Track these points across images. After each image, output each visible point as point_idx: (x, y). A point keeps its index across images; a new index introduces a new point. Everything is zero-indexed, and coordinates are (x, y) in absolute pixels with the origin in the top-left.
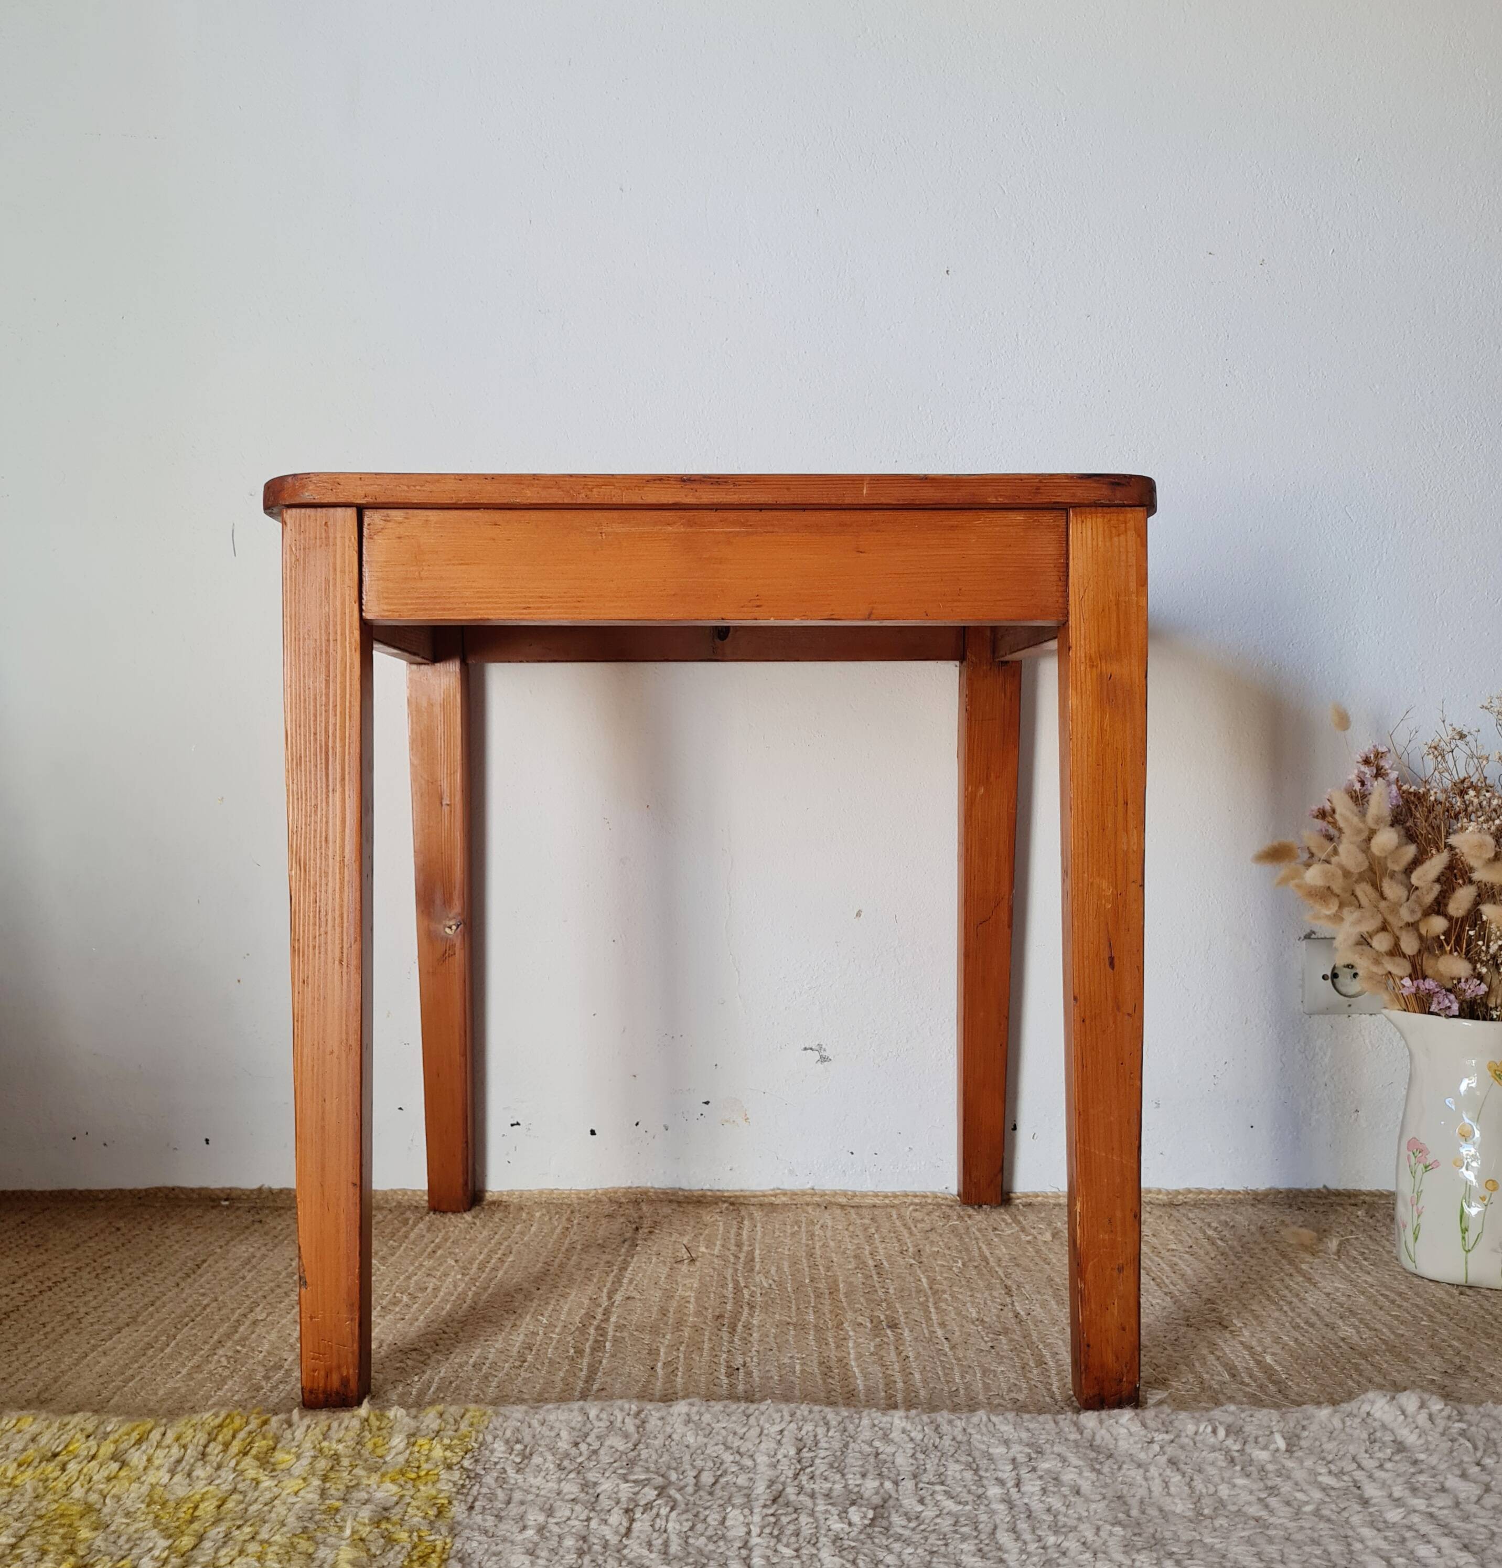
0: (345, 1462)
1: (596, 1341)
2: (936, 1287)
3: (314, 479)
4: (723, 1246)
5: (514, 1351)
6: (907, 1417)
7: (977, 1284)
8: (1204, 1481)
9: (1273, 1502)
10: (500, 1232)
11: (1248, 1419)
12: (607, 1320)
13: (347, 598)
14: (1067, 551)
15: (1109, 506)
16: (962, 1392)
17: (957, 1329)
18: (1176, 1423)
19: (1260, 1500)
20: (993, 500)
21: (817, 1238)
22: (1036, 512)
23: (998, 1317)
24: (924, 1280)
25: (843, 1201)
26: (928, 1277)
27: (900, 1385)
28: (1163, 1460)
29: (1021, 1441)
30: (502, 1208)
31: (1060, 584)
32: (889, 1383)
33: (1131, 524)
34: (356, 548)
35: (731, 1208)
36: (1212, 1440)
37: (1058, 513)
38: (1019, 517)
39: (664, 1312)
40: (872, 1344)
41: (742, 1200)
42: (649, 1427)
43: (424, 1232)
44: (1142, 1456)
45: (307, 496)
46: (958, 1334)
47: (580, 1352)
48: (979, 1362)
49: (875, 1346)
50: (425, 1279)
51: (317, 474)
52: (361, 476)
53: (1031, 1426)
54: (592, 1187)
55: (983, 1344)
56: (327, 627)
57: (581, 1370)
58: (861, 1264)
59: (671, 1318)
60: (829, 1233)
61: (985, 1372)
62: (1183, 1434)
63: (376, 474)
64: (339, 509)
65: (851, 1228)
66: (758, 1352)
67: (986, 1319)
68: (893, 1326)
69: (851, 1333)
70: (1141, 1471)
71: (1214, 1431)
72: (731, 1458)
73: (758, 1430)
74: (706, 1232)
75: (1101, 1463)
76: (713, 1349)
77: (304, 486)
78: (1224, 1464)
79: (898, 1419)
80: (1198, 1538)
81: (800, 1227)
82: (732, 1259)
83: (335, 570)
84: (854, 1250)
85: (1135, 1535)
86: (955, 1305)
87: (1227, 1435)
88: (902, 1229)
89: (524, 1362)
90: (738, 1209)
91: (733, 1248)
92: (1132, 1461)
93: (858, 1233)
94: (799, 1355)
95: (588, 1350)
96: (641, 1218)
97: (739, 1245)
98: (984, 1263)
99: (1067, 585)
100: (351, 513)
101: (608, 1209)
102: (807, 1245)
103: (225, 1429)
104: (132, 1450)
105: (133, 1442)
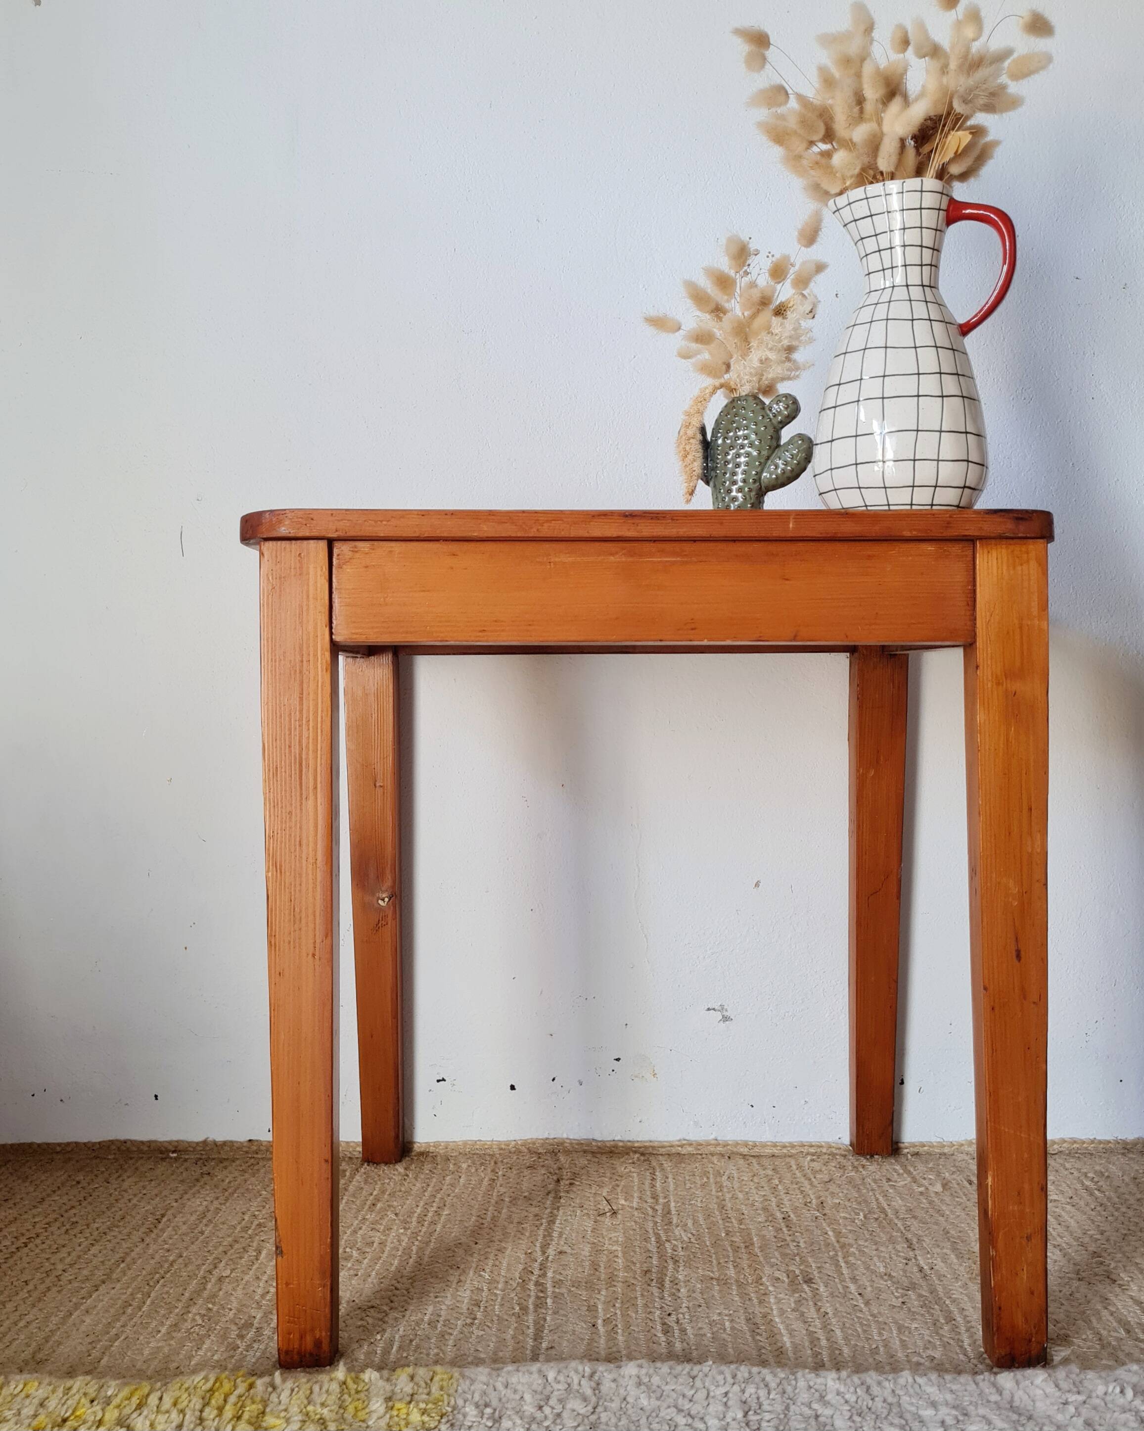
1: (538, 1298)
2: (842, 1240)
4: (640, 1198)
5: (464, 1307)
7: (879, 1236)
10: (432, 1184)
12: (545, 1275)
16: (882, 1349)
17: (868, 1284)
18: (1086, 1383)
21: (725, 1190)
23: (905, 1271)
24: (830, 1233)
25: (745, 1150)
26: (834, 1230)
27: (824, 1342)
28: (1079, 1421)
29: (947, 1404)
30: (430, 1159)
32: (814, 1340)
35: (642, 1158)
36: (1122, 1400)
39: (595, 1266)
40: (792, 1300)
41: (651, 1150)
42: (604, 1389)
43: (362, 1184)
44: (1060, 1417)
46: (869, 1289)
47: (524, 1309)
48: (893, 1318)
49: (795, 1302)
50: (370, 1233)
53: (954, 1387)
55: (894, 1300)
57: (528, 1328)
58: (771, 1218)
59: (603, 1273)
60: (736, 1185)
61: (900, 1328)
62: (1094, 1395)
65: (756, 1180)
66: (688, 1308)
67: (894, 1274)
68: (809, 1281)
69: (771, 1288)
71: (1122, 1392)
73: (704, 1392)
74: (623, 1183)
76: (646, 1305)
78: (1136, 1425)
79: (830, 1380)
81: (708, 1178)
82: (650, 1212)
84: (761, 1203)
86: (863, 1259)
87: (1134, 1396)
88: (803, 1180)
89: (475, 1319)
90: (649, 1160)
91: (650, 1200)
92: (1051, 1422)
93: (763, 1184)
94: (727, 1312)
95: (531, 1308)
96: (560, 1169)
97: (655, 1197)
98: (883, 1216)
101: (529, 1160)
102: (718, 1197)
103: (217, 1394)
104: (135, 1415)
105: (134, 1407)
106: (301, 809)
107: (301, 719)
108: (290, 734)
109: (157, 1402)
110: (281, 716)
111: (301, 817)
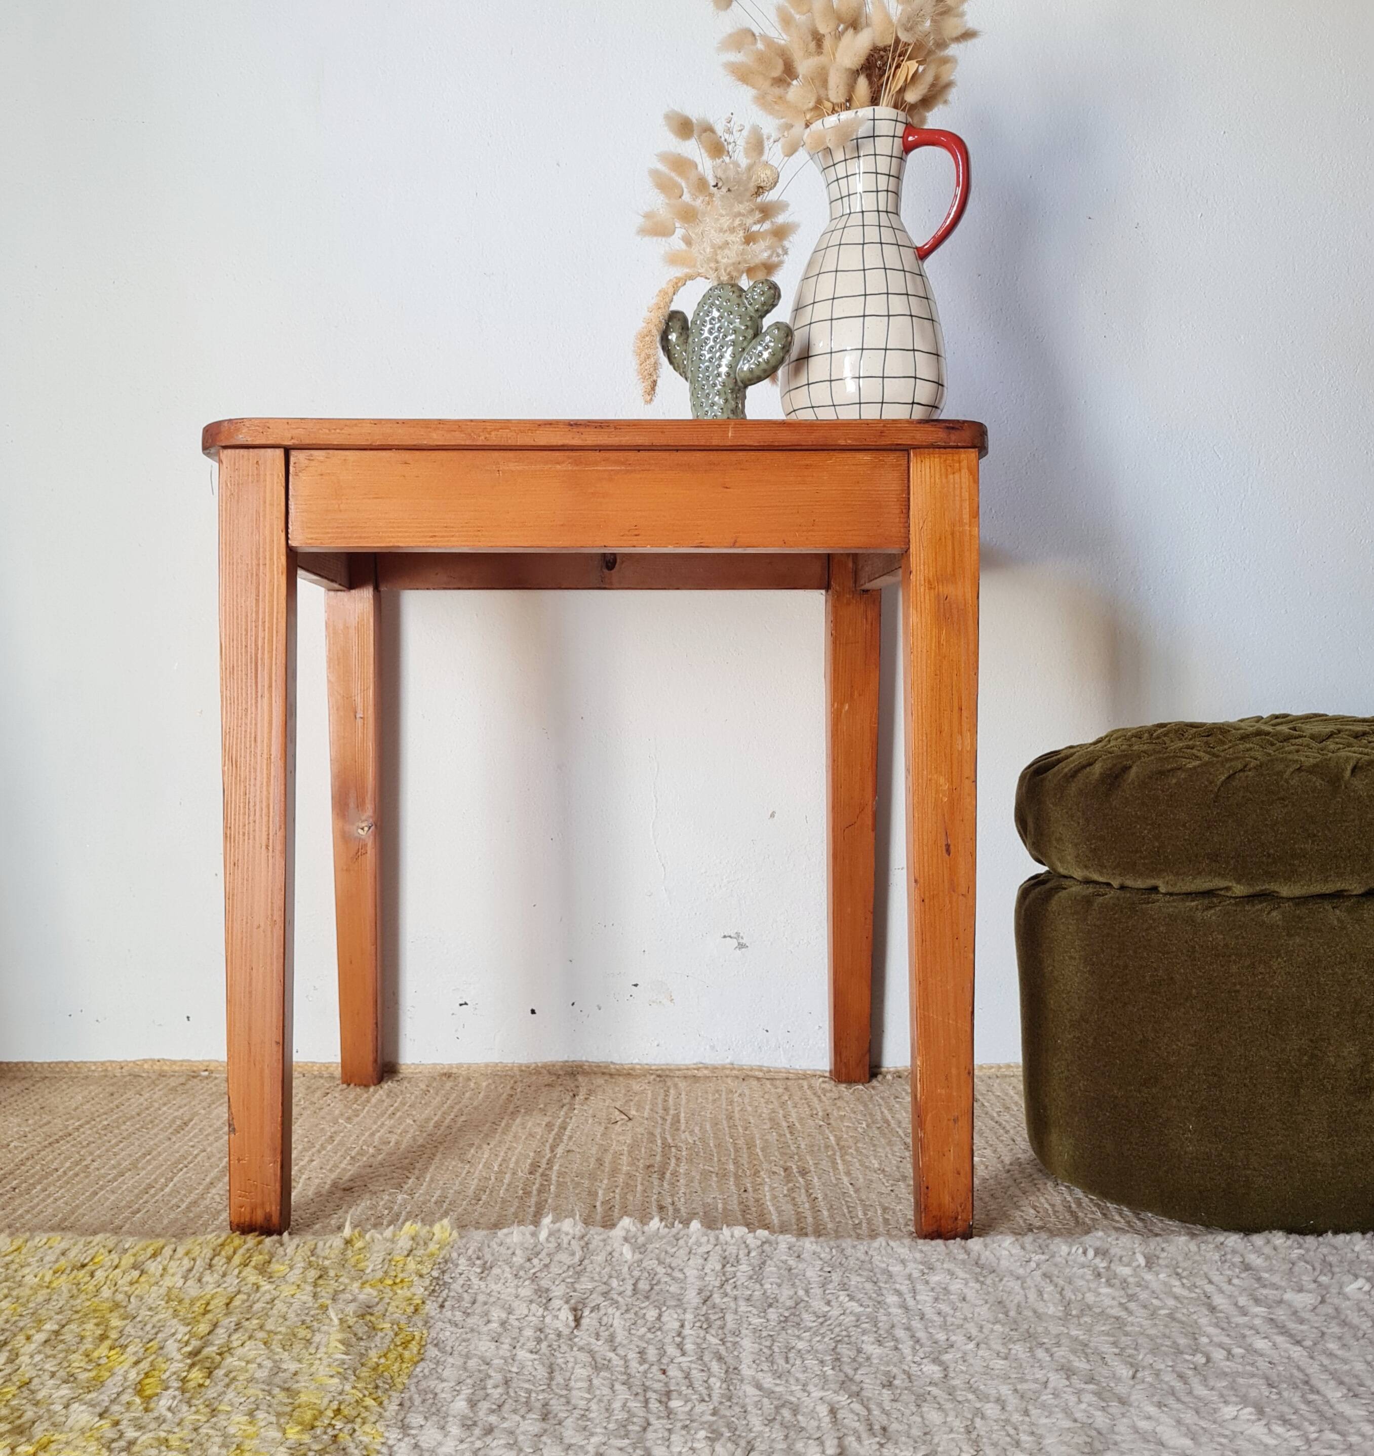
0: (332, 1273)
1: (542, 1185)
2: (842, 1143)
3: (247, 424)
4: (652, 1110)
5: (470, 1192)
6: (816, 1243)
7: (879, 1141)
8: (1072, 1291)
9: (1132, 1306)
10: (452, 1098)
11: (1114, 1242)
12: (551, 1168)
13: (275, 527)
14: (909, 487)
15: (945, 448)
16: (864, 1225)
17: (860, 1176)
18: (1052, 1247)
19: (1121, 1304)
20: (842, 442)
21: (736, 1104)
22: (881, 452)
23: (898, 1167)
24: (832, 1138)
25: (761, 1075)
26: (835, 1136)
27: (810, 1220)
28: (1038, 1273)
29: (915, 1260)
30: (451, 1079)
31: (902, 516)
32: (800, 1218)
33: (963, 464)
34: (284, 484)
35: (658, 1079)
36: (1083, 1259)
37: (898, 454)
38: (866, 457)
39: (600, 1162)
40: (785, 1188)
41: (667, 1073)
42: (591, 1247)
43: (384, 1098)
44: (1021, 1271)
45: (242, 438)
46: (861, 1180)
47: (527, 1193)
48: (879, 1202)
49: (788, 1190)
50: (388, 1135)
51: (250, 419)
52: (288, 421)
53: (924, 1249)
54: (532, 1061)
55: (884, 1188)
56: (257, 553)
57: (530, 1207)
58: (775, 1125)
59: (607, 1167)
60: (747, 1100)
61: (885, 1209)
62: (1057, 1255)
63: (302, 419)
64: (269, 450)
65: (766, 1096)
66: (684, 1193)
67: (887, 1169)
68: (804, 1172)
69: (767, 1180)
70: (1019, 1282)
71: (1085, 1253)
72: (664, 1271)
73: (688, 1250)
74: (636, 1099)
75: (984, 1277)
76: (645, 1191)
77: (238, 430)
78: (1092, 1278)
79: (809, 1244)
80: (1066, 1331)
81: (720, 1095)
82: (660, 1121)
83: (265, 502)
84: (769, 1114)
85: (1012, 1330)
86: (859, 1158)
87: (1095, 1256)
88: (812, 1096)
89: (479, 1200)
90: (665, 1081)
91: (661, 1112)
92: (1012, 1274)
93: (772, 1099)
94: (721, 1197)
95: (535, 1192)
96: (578, 1087)
97: (666, 1109)
98: (885, 1125)
99: (908, 517)
100: (280, 453)
101: (547, 1079)
102: (727, 1110)
103: (227, 1248)
104: (149, 1262)
105: (149, 1255)
106: (256, 707)
107: (257, 620)
108: (247, 634)
109: (171, 1253)
110: (237, 617)
111: (256, 714)
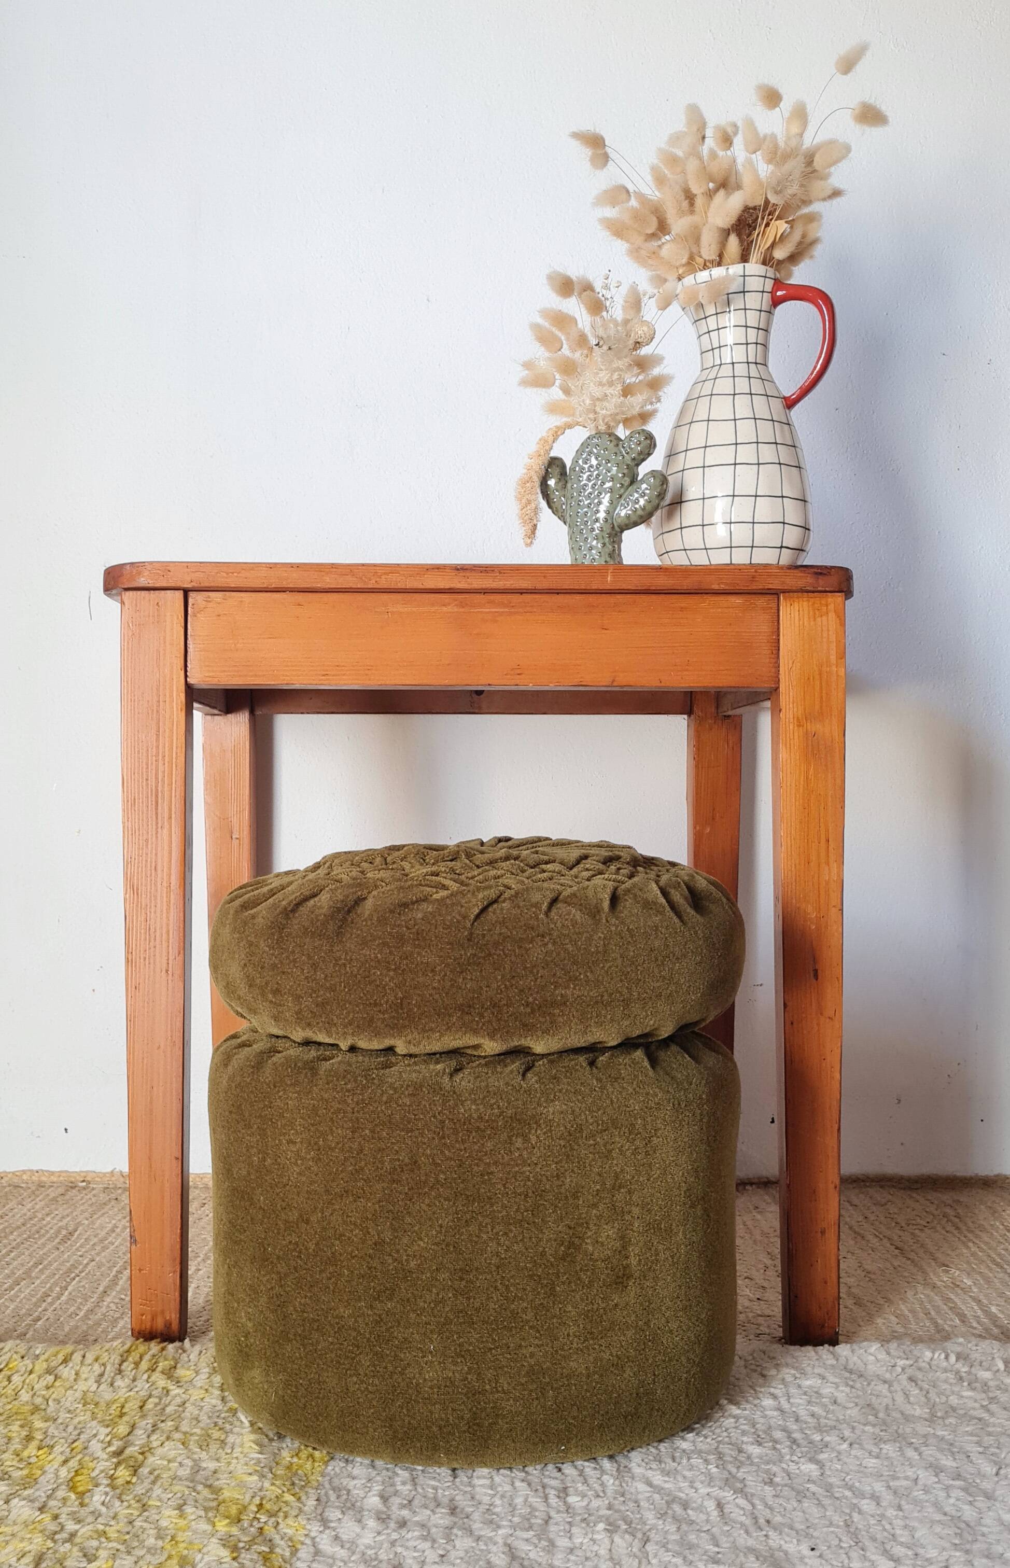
3: (149, 568)
8: (937, 1393)
9: (993, 1407)
11: (974, 1348)
13: (174, 665)
14: (779, 629)
15: (813, 592)
18: (916, 1352)
19: (982, 1406)
20: (717, 587)
22: (750, 596)
28: (904, 1378)
31: (773, 657)
33: (831, 607)
34: (183, 625)
36: (945, 1364)
37: (770, 598)
38: (738, 600)
44: (888, 1376)
45: (144, 580)
51: (152, 564)
52: (188, 565)
53: (796, 1355)
55: (752, 1296)
62: (922, 1360)
63: (201, 563)
70: (887, 1386)
71: (947, 1358)
75: (854, 1380)
77: (139, 573)
78: (954, 1381)
80: (932, 1431)
83: (165, 642)
85: (882, 1431)
87: (958, 1361)
92: (880, 1379)
99: (779, 658)
100: (180, 594)
103: (133, 1354)
104: (61, 1367)
105: (60, 1361)
109: (81, 1358)
